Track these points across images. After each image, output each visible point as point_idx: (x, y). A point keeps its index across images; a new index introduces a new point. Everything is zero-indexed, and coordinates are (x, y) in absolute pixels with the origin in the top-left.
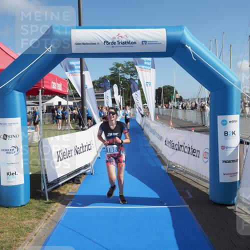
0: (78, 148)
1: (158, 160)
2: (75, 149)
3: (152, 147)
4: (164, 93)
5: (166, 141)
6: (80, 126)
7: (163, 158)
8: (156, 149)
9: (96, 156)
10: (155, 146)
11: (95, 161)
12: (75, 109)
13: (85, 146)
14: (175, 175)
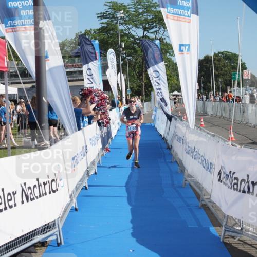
0: (29, 188)
1: (202, 215)
2: (23, 190)
3: (190, 185)
4: (217, 69)
5: (220, 174)
6: (33, 140)
7: (213, 210)
8: (198, 190)
9: (68, 205)
10: (197, 183)
11: (66, 216)
12: (20, 103)
13: (45, 184)
14: (241, 247)
